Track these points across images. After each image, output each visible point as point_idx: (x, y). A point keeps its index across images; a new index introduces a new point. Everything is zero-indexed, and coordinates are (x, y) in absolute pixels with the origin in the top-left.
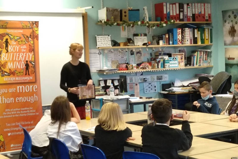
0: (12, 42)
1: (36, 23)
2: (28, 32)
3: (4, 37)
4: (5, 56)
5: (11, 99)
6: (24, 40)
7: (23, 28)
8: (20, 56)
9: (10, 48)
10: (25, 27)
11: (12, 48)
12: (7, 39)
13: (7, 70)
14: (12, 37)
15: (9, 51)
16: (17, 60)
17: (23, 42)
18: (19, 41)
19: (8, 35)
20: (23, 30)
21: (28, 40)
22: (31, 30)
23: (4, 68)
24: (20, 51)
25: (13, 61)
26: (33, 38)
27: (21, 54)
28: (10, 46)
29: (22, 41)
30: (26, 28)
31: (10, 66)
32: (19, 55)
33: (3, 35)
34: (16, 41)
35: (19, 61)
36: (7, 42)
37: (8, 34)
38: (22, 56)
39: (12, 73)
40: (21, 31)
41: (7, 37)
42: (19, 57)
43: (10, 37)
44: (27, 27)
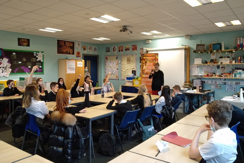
0: (148, 62)
1: (157, 54)
2: (154, 58)
4: (145, 67)
5: (146, 83)
6: (152, 61)
9: (147, 64)
13: (145, 72)
22: (155, 57)
23: (144, 71)
24: (150, 65)
25: (147, 69)
26: (155, 60)
30: (153, 56)
31: (146, 71)
34: (149, 61)
35: (149, 69)
36: (146, 62)
37: (146, 59)
38: (151, 67)
39: (147, 74)
40: (151, 57)
41: (146, 60)
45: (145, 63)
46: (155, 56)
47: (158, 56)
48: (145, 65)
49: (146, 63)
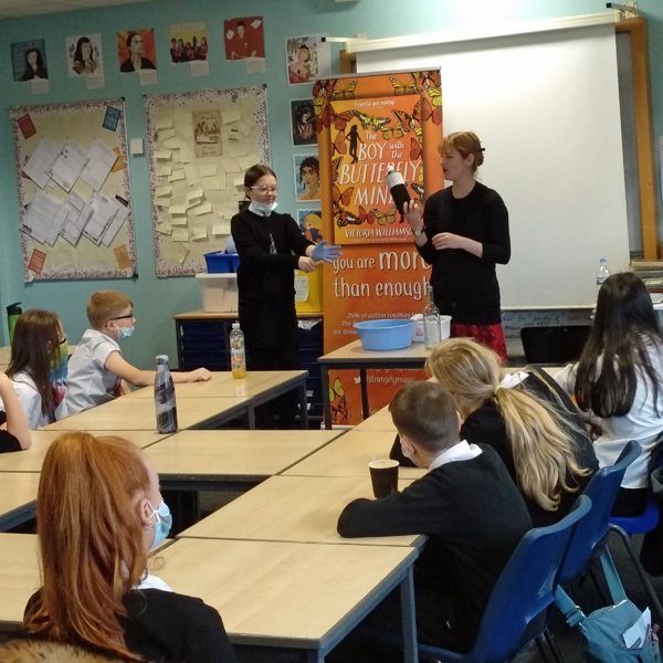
0: (366, 135)
2: (408, 104)
3: (347, 123)
4: (349, 172)
5: (363, 287)
6: (399, 125)
7: (396, 95)
9: (361, 150)
10: (402, 89)
11: (366, 150)
12: (355, 127)
13: (352, 208)
16: (378, 181)
17: (396, 132)
18: (385, 129)
19: (358, 116)
20: (395, 98)
21: (408, 127)
22: (417, 98)
24: (386, 158)
25: (369, 185)
26: (423, 120)
29: (392, 130)
30: (405, 94)
31: (361, 198)
32: (384, 167)
33: (346, 118)
34: (377, 129)
35: (383, 186)
36: (354, 134)
37: (356, 114)
39: (365, 218)
40: (391, 102)
41: (355, 121)
42: (383, 173)
43: (362, 120)
45: (348, 143)
46: (419, 91)
47: (438, 85)
48: (347, 157)
49: (354, 145)
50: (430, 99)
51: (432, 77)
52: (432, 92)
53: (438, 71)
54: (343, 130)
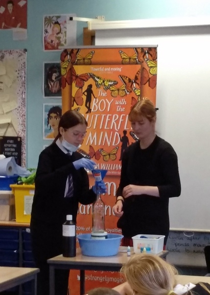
0: (99, 92)
2: (131, 71)
3: (85, 82)
5: (88, 207)
7: (122, 64)
8: (113, 121)
9: (94, 103)
10: (128, 60)
11: (97, 104)
12: (90, 86)
13: (85, 147)
14: (100, 82)
15: (92, 110)
16: (105, 128)
17: (121, 92)
18: (113, 89)
19: (94, 78)
20: (122, 67)
21: (130, 89)
22: (138, 67)
24: (113, 111)
25: (98, 130)
27: (116, 117)
28: (95, 99)
29: (118, 90)
30: (129, 63)
31: (92, 140)
32: (111, 118)
33: (84, 79)
35: (109, 131)
36: (89, 91)
38: (117, 122)
40: (118, 69)
41: (91, 81)
42: (110, 122)
44: (132, 60)
45: (84, 98)
46: (141, 63)
47: (154, 59)
48: (83, 108)
50: (148, 69)
51: (151, 52)
52: (150, 64)
53: (155, 48)
54: (81, 88)
